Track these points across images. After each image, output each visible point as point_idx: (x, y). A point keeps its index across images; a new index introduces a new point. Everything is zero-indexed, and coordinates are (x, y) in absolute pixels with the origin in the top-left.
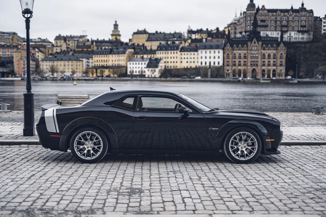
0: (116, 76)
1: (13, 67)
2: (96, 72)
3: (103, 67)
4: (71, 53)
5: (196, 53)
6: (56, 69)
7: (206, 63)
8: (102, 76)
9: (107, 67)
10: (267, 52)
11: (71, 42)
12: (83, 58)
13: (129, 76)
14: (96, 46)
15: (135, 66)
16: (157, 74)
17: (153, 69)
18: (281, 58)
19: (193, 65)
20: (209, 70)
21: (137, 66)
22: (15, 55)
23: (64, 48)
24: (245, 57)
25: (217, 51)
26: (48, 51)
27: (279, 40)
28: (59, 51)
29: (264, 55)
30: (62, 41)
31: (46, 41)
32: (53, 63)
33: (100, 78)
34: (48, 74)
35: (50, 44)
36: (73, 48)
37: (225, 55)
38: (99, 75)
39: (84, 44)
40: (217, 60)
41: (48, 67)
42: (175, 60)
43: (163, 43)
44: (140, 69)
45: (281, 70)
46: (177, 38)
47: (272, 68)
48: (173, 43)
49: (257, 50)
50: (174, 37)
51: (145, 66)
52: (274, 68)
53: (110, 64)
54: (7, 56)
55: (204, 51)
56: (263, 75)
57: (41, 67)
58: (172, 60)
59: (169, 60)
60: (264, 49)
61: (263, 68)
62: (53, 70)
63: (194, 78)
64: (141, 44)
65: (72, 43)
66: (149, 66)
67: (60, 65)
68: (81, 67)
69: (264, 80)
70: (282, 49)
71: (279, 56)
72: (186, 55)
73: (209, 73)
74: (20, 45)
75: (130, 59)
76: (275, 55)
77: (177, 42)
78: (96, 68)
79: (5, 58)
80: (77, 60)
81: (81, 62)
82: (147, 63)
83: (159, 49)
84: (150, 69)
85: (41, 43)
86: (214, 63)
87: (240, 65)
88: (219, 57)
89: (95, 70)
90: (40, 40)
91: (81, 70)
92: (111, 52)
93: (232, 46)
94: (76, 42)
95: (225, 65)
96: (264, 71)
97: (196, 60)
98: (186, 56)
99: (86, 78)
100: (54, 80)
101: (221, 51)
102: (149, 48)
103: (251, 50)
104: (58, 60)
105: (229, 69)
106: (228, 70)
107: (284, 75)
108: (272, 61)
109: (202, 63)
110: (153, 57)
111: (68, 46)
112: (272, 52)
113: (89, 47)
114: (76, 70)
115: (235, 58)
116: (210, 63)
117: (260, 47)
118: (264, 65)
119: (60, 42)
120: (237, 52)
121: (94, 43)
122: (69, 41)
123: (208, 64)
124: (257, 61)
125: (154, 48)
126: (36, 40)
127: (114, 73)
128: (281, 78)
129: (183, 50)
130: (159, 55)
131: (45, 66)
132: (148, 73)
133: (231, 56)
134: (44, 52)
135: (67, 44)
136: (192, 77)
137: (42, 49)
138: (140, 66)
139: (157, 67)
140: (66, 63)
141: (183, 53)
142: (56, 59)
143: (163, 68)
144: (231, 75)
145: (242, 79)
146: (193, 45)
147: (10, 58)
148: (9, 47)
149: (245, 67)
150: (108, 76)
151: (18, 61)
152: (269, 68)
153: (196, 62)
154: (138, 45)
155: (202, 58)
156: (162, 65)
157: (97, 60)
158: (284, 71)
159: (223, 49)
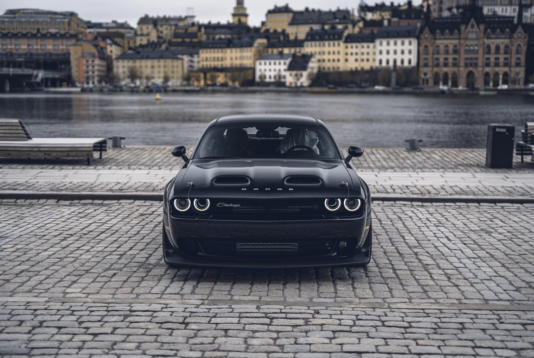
0: (237, 84)
1: (70, 69)
2: (205, 78)
3: (216, 69)
4: (164, 47)
5: (371, 45)
6: (138, 74)
7: (388, 62)
8: (214, 85)
9: (222, 70)
10: (493, 42)
11: (164, 27)
12: (183, 54)
13: (259, 84)
14: (205, 33)
15: (268, 67)
16: (304, 80)
17: (299, 73)
18: (517, 52)
19: (367, 66)
20: (394, 75)
21: (273, 67)
22: (72, 50)
23: (154, 37)
24: (455, 51)
25: (407, 41)
26: (129, 43)
27: (516, 21)
28: (145, 42)
29: (489, 47)
30: (151, 27)
31: (125, 26)
32: (135, 62)
33: (210, 88)
34: (125, 82)
35: (133, 32)
36: (169, 37)
37: (422, 48)
38: (209, 82)
39: (186, 30)
40: (406, 57)
41: (126, 70)
42: (336, 57)
43: (316, 27)
44: (276, 73)
45: (518, 74)
46: (340, 19)
47: (501, 70)
48: (333, 28)
49: (477, 39)
50: (335, 18)
51: (286, 67)
52: (506, 69)
53: (227, 63)
54: (60, 52)
55: (385, 42)
56: (486, 83)
57: (115, 70)
58: (331, 57)
59: (326, 57)
60: (488, 38)
61: (487, 69)
62: (133, 76)
63: (366, 87)
64: (280, 30)
65: (167, 29)
66: (291, 68)
67: (145, 66)
68: (180, 69)
69: (486, 90)
70: (519, 38)
71: (514, 49)
72: (354, 48)
73: (393, 80)
74: (81, 33)
75: (261, 56)
76: (507, 47)
77: (340, 27)
78: (205, 71)
79: (58, 55)
80: (174, 57)
81: (180, 62)
82: (288, 61)
83: (309, 38)
84: (294, 73)
85: (116, 30)
86: (402, 62)
87: (446, 65)
88: (410, 52)
89: (202, 75)
90: (114, 25)
91: (180, 75)
92: (229, 44)
93: (433, 32)
94: (173, 28)
95: (421, 64)
96: (487, 74)
97: (371, 57)
98: (354, 50)
99: (188, 88)
100: (134, 91)
101: (415, 42)
102: (292, 37)
103: (466, 39)
104: (142, 58)
105: (427, 72)
106: (425, 74)
107: (522, 82)
108: (502, 57)
109: (381, 62)
110: (300, 52)
111: (160, 35)
112: (502, 42)
113: (195, 35)
114: (171, 75)
115: (438, 53)
116: (395, 61)
117: (482, 35)
118: (488, 65)
119: (148, 28)
120: (441, 43)
121: (203, 30)
122: (162, 26)
123: (391, 64)
124: (476, 59)
125: (302, 36)
126: (110, 25)
127: (234, 81)
128: (517, 87)
129: (350, 39)
130: (308, 49)
131: (121, 68)
132: (290, 79)
133: (431, 49)
134: (121, 44)
135: (158, 31)
136: (363, 85)
137: (118, 40)
138: (277, 67)
139: (304, 68)
140: (156, 62)
141: (349, 45)
142: (140, 56)
143: (315, 71)
144: (431, 82)
145: (449, 90)
146: (367, 31)
147: (64, 55)
148: (63, 36)
149: (455, 69)
150: (224, 85)
151: (78, 59)
152: (497, 69)
153: (371, 60)
154: (275, 31)
155: (381, 53)
156: (313, 65)
157: (208, 58)
158: (522, 75)
159: (418, 38)
